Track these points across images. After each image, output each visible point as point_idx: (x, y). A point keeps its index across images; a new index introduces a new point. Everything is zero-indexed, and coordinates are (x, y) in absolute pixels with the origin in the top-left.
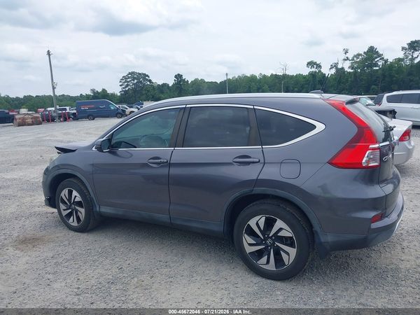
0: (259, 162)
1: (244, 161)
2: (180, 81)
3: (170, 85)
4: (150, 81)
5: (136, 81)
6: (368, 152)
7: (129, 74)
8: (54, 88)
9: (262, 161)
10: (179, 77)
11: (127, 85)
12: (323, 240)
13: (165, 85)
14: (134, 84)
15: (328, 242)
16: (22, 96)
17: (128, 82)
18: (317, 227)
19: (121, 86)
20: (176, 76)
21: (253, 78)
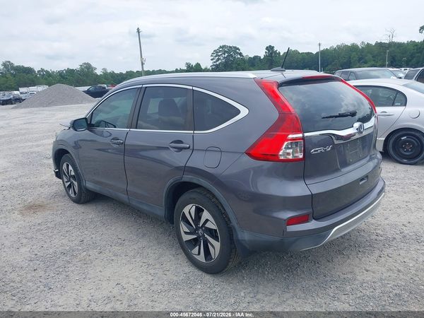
0: (189, 148)
1: (179, 146)
2: (271, 53)
3: (262, 58)
4: (241, 54)
5: (226, 55)
6: (286, 143)
7: (221, 47)
8: (143, 64)
9: (192, 147)
10: (270, 48)
11: (218, 59)
12: (240, 237)
13: (256, 58)
14: (225, 58)
15: (245, 240)
16: (124, 72)
17: (219, 56)
18: (234, 223)
19: (212, 60)
20: (267, 48)
21: (354, 48)
